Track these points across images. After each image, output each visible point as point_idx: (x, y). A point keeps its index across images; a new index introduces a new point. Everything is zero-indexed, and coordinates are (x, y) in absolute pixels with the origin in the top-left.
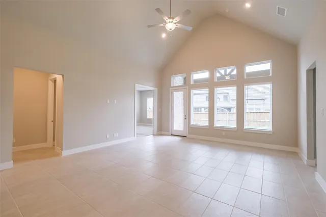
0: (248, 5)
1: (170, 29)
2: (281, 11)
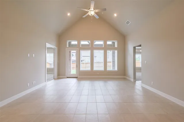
0: (115, 15)
1: (91, 15)
2: (128, 23)
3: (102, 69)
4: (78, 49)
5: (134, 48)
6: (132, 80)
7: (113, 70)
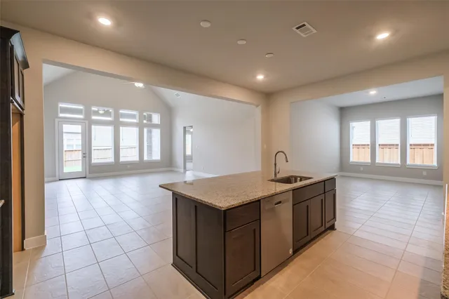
3: (136, 158)
4: (87, 122)
5: (185, 128)
6: (182, 170)
7: (149, 159)
